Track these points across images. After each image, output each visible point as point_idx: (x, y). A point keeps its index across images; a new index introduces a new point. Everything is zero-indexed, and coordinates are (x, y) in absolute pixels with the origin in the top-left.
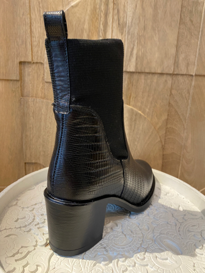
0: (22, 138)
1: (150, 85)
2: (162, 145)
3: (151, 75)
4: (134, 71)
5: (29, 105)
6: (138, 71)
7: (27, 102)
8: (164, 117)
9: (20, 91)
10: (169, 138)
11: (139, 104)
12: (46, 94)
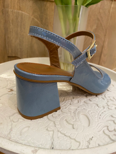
0: (5, 39)
5: (9, 15)
7: (7, 12)
9: (2, 3)
12: (21, 6)
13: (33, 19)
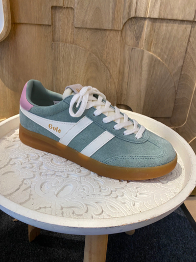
0: (53, 81)
1: (171, 32)
2: (176, 90)
3: (172, 21)
4: (157, 17)
5: (60, 50)
6: (161, 17)
7: (58, 47)
8: (180, 64)
9: (51, 36)
10: (182, 84)
11: (159, 51)
12: (75, 39)
13: (90, 54)
